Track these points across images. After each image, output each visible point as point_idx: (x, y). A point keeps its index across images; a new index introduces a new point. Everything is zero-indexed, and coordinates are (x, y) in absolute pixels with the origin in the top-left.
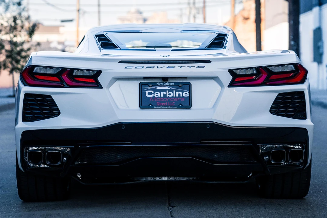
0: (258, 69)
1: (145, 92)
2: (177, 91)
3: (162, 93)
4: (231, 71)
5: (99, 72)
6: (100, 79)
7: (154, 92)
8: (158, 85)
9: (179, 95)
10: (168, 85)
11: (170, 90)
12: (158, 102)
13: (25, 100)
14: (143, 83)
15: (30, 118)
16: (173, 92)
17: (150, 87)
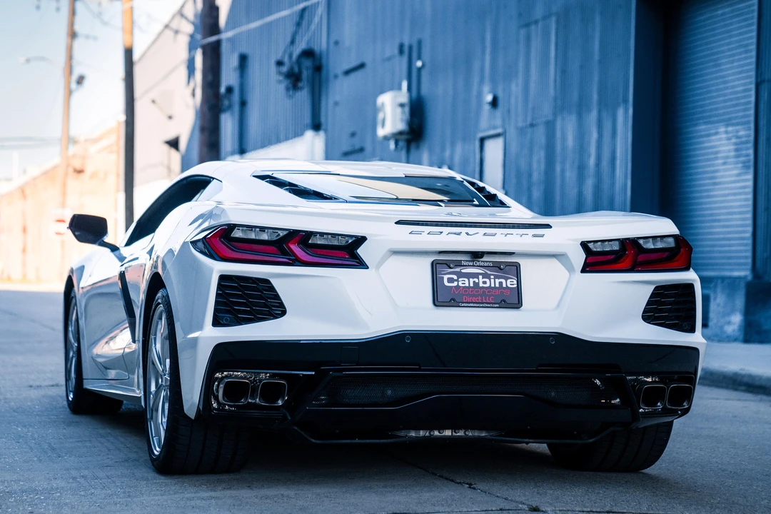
0: (624, 242)
1: (443, 278)
2: (496, 277)
3: (471, 280)
4: (584, 245)
5: (361, 240)
6: (361, 251)
7: (458, 278)
8: (464, 266)
9: (501, 283)
10: (481, 266)
11: (486, 276)
12: (465, 295)
13: (220, 286)
14: (440, 262)
15: (226, 320)
16: (490, 279)
17: (451, 268)
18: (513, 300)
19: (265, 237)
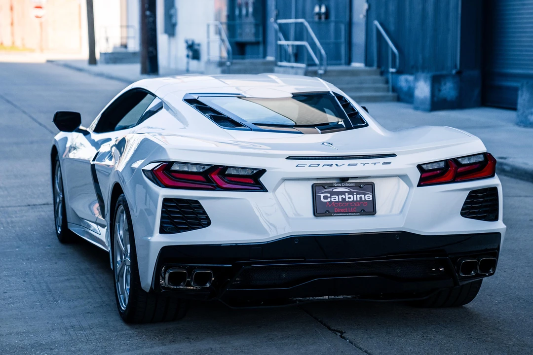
0: (447, 162)
1: (320, 196)
2: (358, 193)
3: (340, 197)
4: (420, 167)
5: (262, 172)
6: (263, 179)
7: (331, 196)
8: (335, 187)
9: (361, 198)
10: (347, 186)
11: (350, 193)
12: (336, 207)
13: (164, 206)
14: (317, 185)
15: (169, 229)
16: (353, 195)
17: (326, 189)
18: (369, 209)
19: (194, 169)
